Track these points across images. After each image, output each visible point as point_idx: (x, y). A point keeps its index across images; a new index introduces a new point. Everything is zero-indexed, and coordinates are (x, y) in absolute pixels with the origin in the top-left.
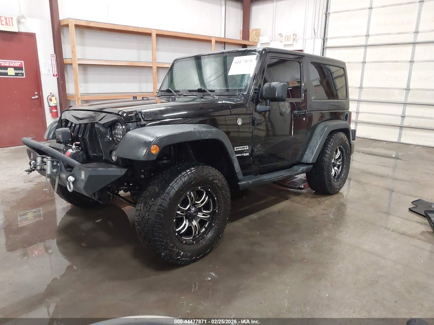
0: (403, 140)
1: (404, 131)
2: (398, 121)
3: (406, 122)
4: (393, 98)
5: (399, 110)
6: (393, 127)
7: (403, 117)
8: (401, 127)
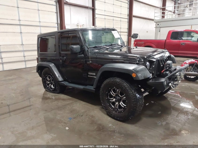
0: (27, 66)
1: (27, 63)
2: (23, 59)
3: (27, 59)
4: (18, 49)
5: (21, 54)
6: (22, 62)
7: (24, 57)
8: (25, 61)
